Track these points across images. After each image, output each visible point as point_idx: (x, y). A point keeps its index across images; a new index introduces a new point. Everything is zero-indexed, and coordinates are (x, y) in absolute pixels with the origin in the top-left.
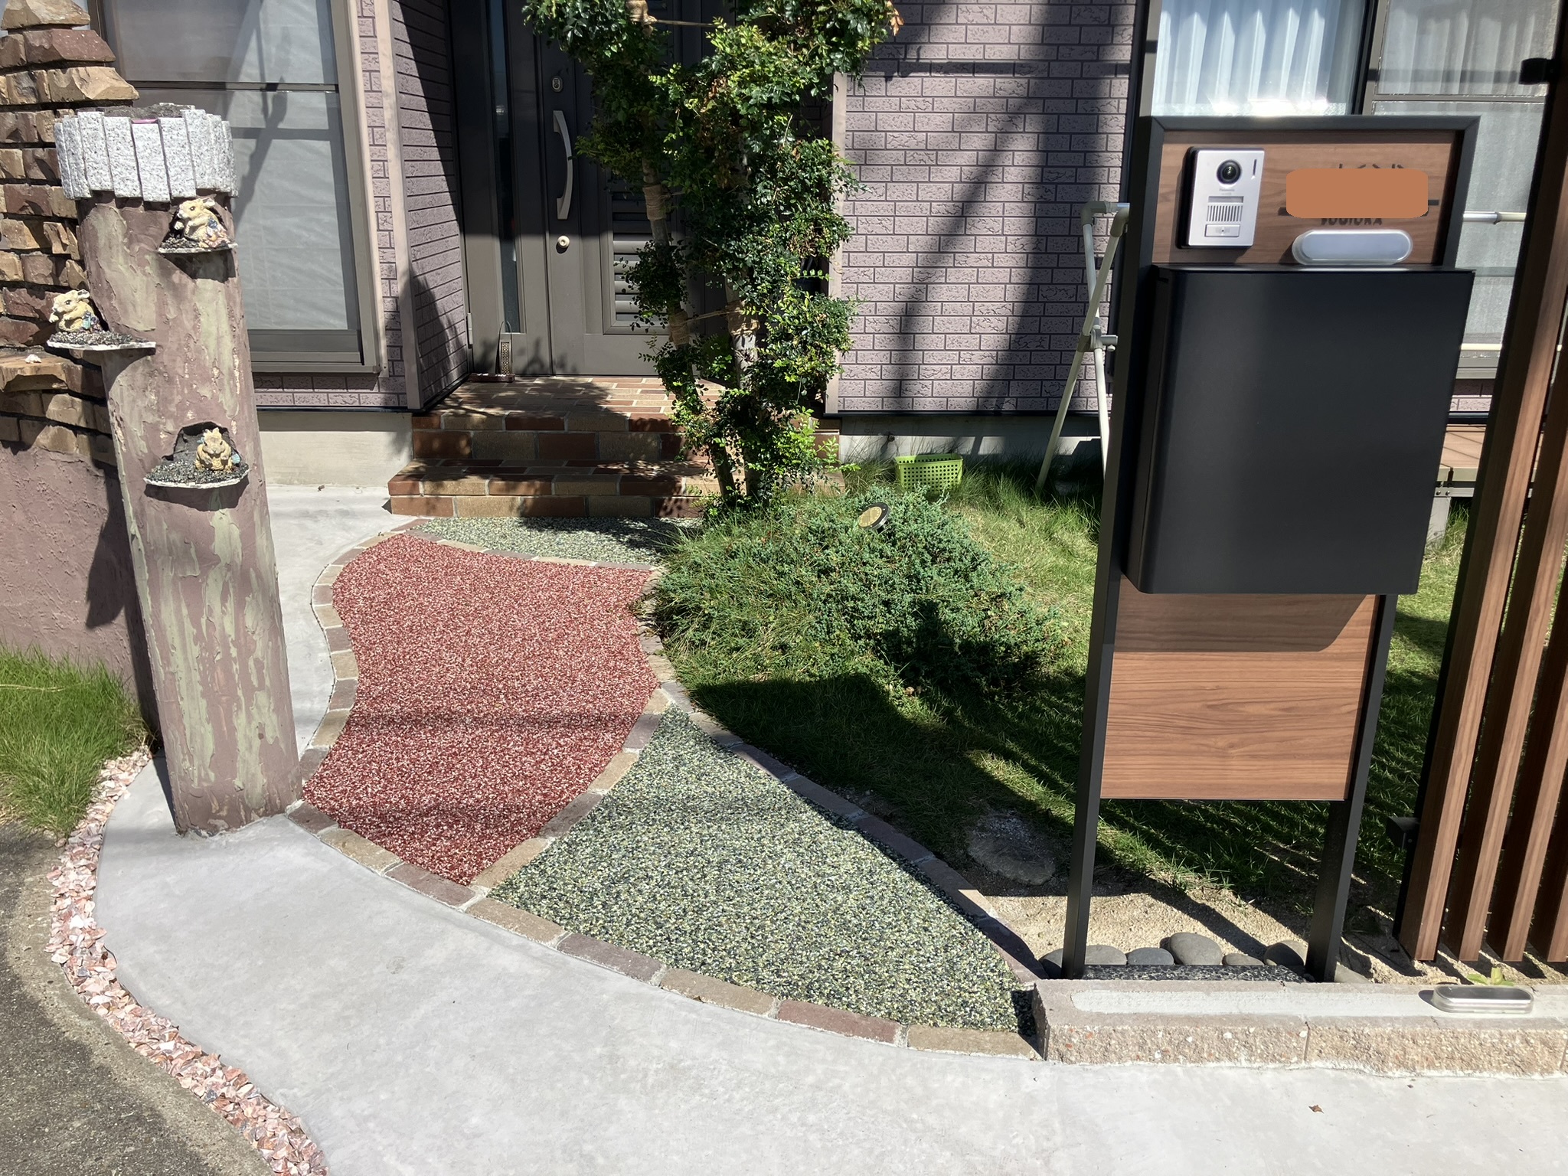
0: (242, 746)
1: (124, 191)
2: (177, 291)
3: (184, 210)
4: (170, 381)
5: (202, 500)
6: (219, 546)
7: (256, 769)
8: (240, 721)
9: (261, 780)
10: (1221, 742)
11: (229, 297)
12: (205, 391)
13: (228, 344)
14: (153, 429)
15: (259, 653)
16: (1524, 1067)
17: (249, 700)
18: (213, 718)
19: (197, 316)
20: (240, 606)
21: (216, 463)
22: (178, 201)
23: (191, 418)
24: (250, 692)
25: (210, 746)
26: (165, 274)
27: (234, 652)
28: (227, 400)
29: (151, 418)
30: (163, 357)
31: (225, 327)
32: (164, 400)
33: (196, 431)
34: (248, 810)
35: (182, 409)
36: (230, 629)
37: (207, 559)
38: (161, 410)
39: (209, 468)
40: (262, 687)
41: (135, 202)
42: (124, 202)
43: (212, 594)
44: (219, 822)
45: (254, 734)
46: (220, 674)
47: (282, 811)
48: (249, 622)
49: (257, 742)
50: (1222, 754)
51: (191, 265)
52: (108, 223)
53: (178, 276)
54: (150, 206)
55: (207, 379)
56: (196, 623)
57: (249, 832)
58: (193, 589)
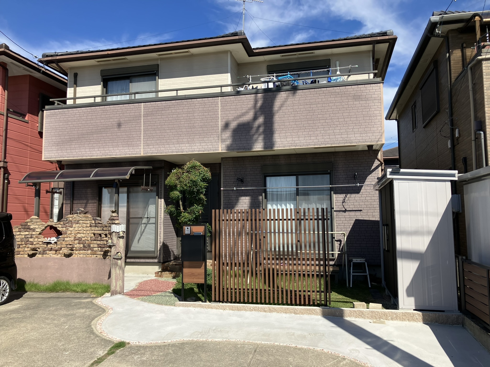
0: (118, 285)
1: (115, 231)
2: (118, 240)
3: (120, 233)
4: (116, 248)
5: (118, 259)
6: (118, 264)
7: (119, 288)
8: (118, 283)
9: (119, 290)
10: (193, 277)
11: (123, 241)
12: (119, 249)
13: (122, 245)
14: (115, 252)
15: (121, 276)
16: (217, 309)
17: (119, 281)
18: (115, 282)
19: (120, 242)
20: (120, 270)
21: (119, 256)
22: (119, 232)
23: (118, 251)
24: (119, 280)
25: (115, 285)
26: (118, 238)
27: (118, 275)
28: (121, 250)
29: (114, 251)
30: (116, 246)
31: (122, 243)
32: (116, 250)
33: (118, 253)
34: (117, 293)
35: (117, 250)
36: (118, 273)
37: (117, 265)
38: (115, 251)
39: (118, 256)
40: (121, 279)
41: (116, 232)
42: (115, 232)
43: (117, 269)
44: (114, 294)
45: (119, 284)
46: (117, 277)
47: (121, 294)
48: (120, 272)
49: (119, 285)
50: (193, 278)
51: (120, 237)
52: (114, 234)
53: (119, 238)
54: (117, 232)
55: (120, 248)
56: (115, 272)
57: (117, 295)
58: (115, 268)
